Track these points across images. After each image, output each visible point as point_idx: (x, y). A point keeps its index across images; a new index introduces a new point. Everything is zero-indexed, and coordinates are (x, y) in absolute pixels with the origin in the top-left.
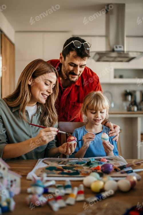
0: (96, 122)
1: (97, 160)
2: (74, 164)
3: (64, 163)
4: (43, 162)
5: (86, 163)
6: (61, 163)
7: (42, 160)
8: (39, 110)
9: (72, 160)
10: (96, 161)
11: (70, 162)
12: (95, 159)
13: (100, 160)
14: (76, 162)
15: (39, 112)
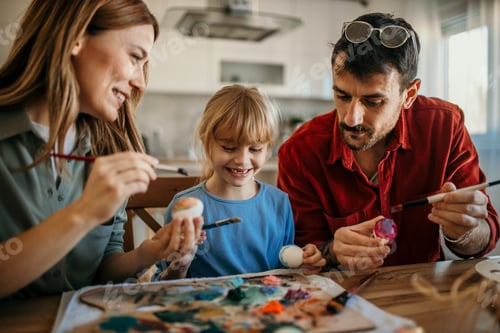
0: (237, 177)
1: (250, 282)
2: (190, 302)
3: (153, 298)
4: (81, 301)
5: (225, 292)
6: (145, 299)
7: (77, 294)
8: (85, 143)
9: (175, 288)
10: (248, 284)
11: (173, 296)
12: (245, 279)
13: (260, 282)
14: (191, 293)
15: (85, 148)
